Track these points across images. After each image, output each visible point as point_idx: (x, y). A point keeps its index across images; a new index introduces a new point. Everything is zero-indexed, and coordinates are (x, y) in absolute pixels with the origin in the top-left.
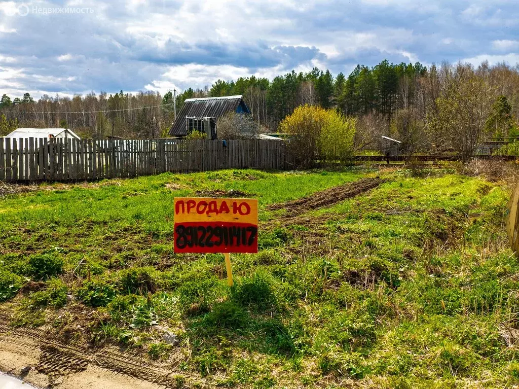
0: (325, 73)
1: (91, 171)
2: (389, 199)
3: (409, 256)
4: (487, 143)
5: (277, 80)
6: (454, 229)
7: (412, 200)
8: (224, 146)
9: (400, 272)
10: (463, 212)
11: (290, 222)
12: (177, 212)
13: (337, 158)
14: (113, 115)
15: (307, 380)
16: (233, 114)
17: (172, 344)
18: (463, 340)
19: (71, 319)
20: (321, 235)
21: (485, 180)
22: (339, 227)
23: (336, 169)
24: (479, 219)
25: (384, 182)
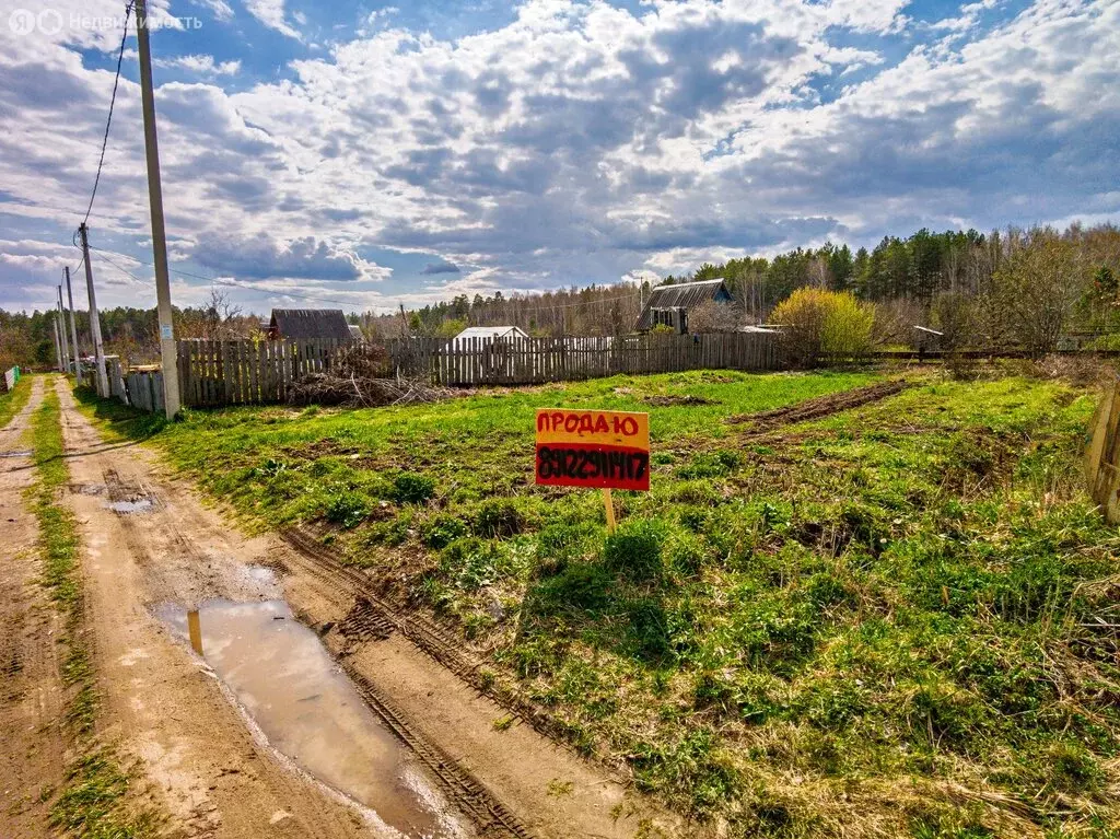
0: (841, 249)
1: (537, 373)
2: (910, 410)
3: (918, 500)
4: (1075, 334)
5: (778, 259)
6: (1003, 456)
7: (943, 413)
8: (696, 340)
9: (895, 525)
10: (1024, 432)
11: (752, 440)
12: (540, 428)
13: (847, 355)
14: (583, 310)
15: (668, 713)
16: (709, 302)
17: (495, 620)
18: (967, 671)
19: (398, 564)
20: (790, 462)
21: (1066, 385)
22: (820, 450)
23: (845, 368)
24: (1047, 444)
25: (909, 386)
